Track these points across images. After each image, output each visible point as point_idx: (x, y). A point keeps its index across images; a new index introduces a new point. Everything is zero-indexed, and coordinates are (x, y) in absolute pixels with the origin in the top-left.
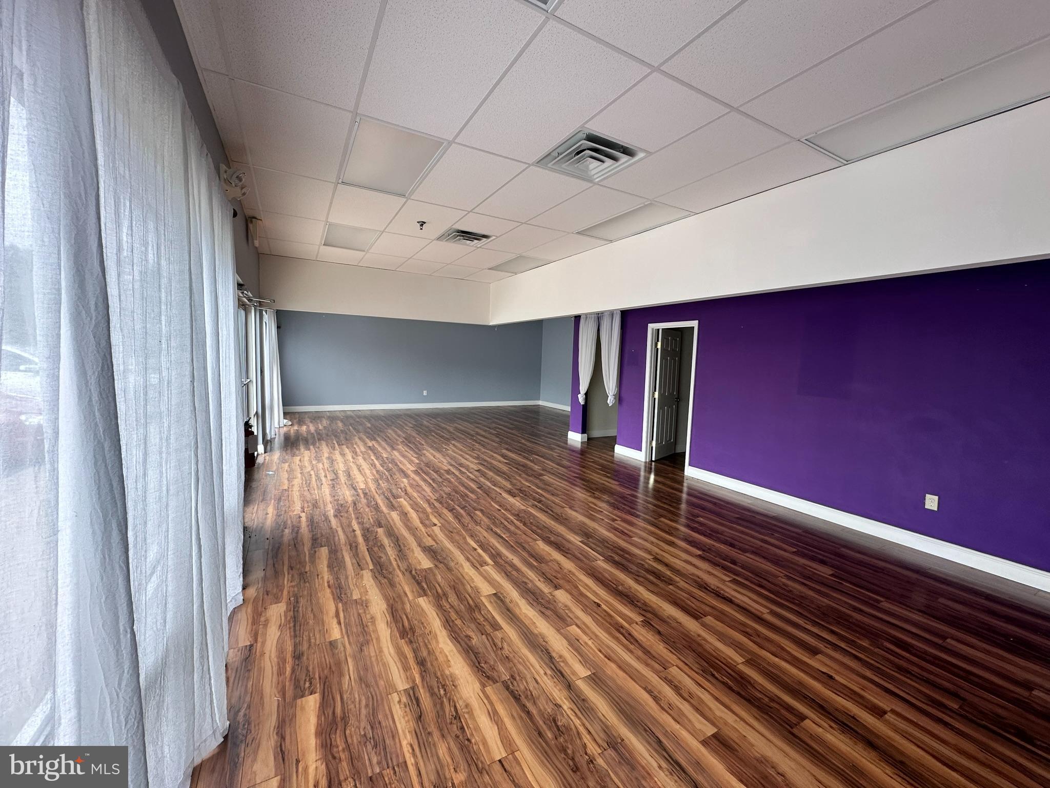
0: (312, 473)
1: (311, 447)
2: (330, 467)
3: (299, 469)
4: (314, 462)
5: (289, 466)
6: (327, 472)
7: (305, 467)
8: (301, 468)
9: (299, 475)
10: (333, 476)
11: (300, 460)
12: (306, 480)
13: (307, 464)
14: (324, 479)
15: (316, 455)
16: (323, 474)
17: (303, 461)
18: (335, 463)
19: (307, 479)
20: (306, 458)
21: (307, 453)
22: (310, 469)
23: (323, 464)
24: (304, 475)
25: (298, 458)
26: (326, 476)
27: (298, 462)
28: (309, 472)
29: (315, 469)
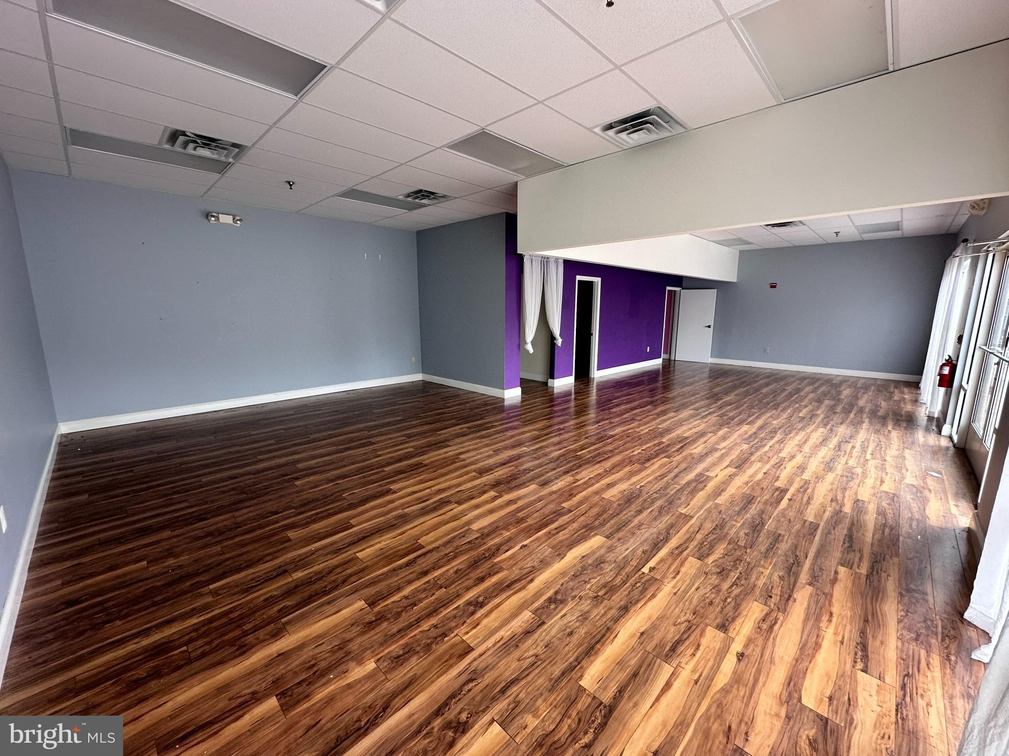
0: (868, 456)
1: (847, 509)
2: (839, 456)
3: (887, 467)
4: (859, 470)
5: (903, 478)
6: (848, 451)
7: (876, 468)
8: (883, 468)
9: (888, 458)
10: (843, 446)
11: (882, 482)
12: (880, 450)
13: (872, 472)
14: (858, 446)
15: (848, 481)
16: (855, 450)
17: (876, 479)
18: (827, 459)
19: (878, 451)
20: (870, 482)
21: (865, 494)
22: (870, 463)
23: (846, 463)
24: (882, 457)
25: (885, 488)
26: (853, 447)
27: (887, 479)
28: (873, 459)
29: (862, 460)
